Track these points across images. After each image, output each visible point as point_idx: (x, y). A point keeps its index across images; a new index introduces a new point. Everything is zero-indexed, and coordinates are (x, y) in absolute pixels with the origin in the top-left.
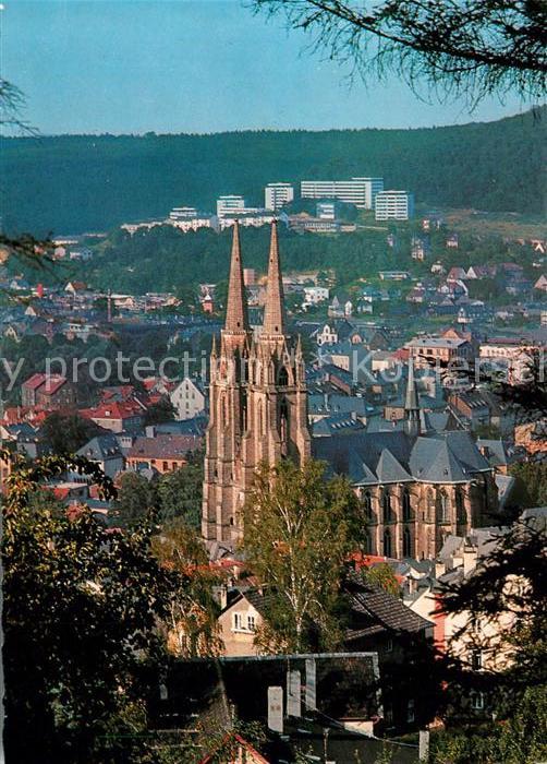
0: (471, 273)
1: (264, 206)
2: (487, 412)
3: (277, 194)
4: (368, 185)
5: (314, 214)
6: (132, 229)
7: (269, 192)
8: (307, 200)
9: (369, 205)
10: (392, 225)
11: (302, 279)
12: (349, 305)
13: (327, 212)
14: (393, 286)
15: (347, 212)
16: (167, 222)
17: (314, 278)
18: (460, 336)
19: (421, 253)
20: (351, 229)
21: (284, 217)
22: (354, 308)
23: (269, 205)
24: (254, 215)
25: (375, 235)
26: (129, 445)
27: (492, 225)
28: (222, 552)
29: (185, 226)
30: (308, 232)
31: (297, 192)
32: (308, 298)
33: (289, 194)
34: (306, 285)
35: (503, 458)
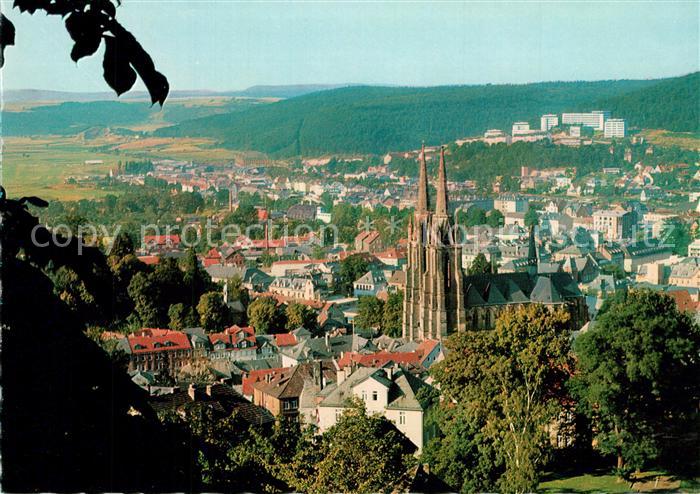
0: (658, 169)
1: (539, 128)
2: (621, 256)
3: (548, 121)
4: (602, 116)
5: (568, 134)
6: (460, 143)
7: (543, 120)
8: (565, 125)
9: (601, 128)
10: (614, 141)
11: (556, 173)
12: (579, 188)
13: (576, 132)
14: (610, 178)
15: (588, 132)
16: (481, 139)
17: (563, 172)
18: (626, 209)
19: (630, 157)
20: (589, 143)
21: (550, 136)
22: (582, 190)
23: (543, 128)
24: (532, 135)
25: (602, 147)
26: (390, 275)
27: (675, 140)
28: (396, 344)
29: (490, 141)
30: (562, 145)
31: (560, 121)
32: (558, 184)
33: (554, 121)
34: (557, 177)
35: (613, 286)
